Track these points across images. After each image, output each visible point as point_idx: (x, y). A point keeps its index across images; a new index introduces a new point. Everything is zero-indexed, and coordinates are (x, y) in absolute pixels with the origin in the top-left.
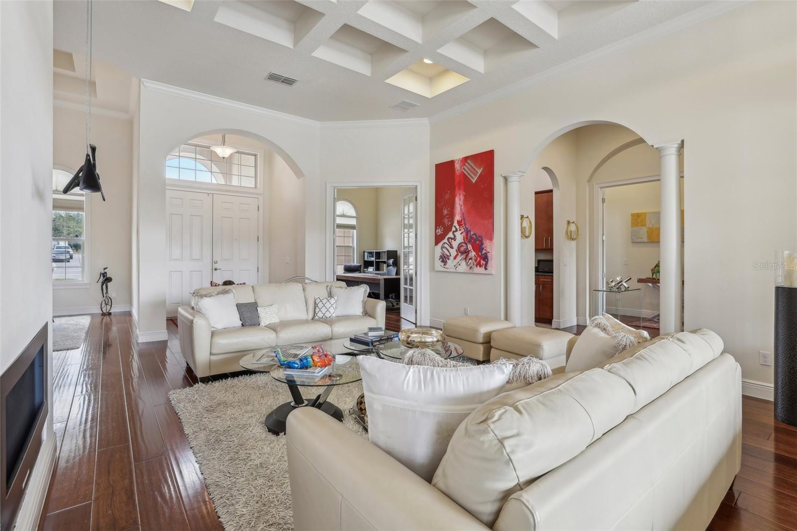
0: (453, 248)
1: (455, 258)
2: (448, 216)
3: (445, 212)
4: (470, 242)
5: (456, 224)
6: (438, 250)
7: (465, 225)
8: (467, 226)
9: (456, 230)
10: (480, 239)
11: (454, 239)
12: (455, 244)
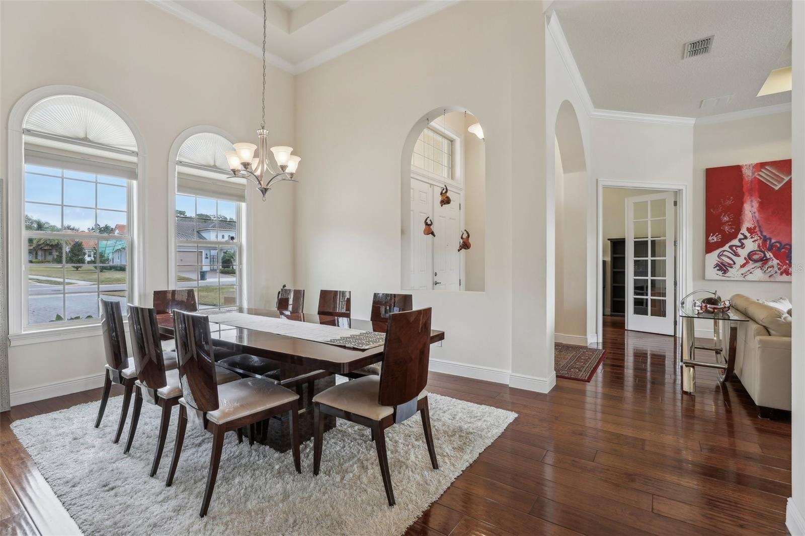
0: (739, 256)
1: (743, 266)
2: (730, 223)
3: (725, 219)
4: (770, 250)
5: (744, 230)
6: (712, 258)
7: (761, 232)
8: (764, 234)
9: (746, 238)
10: (788, 247)
11: (742, 246)
12: (743, 253)
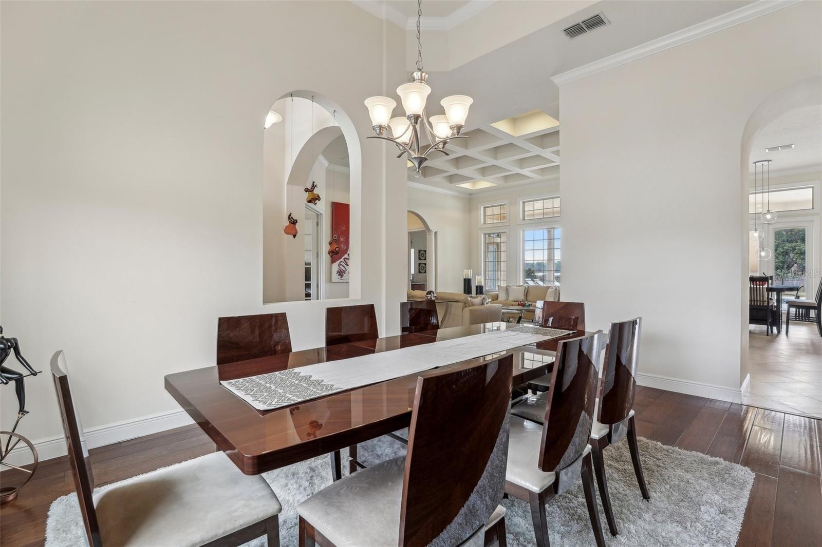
0: (348, 265)
2: (344, 243)
3: (342, 239)
6: (335, 267)
